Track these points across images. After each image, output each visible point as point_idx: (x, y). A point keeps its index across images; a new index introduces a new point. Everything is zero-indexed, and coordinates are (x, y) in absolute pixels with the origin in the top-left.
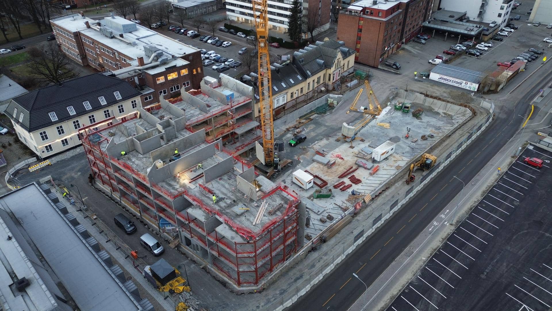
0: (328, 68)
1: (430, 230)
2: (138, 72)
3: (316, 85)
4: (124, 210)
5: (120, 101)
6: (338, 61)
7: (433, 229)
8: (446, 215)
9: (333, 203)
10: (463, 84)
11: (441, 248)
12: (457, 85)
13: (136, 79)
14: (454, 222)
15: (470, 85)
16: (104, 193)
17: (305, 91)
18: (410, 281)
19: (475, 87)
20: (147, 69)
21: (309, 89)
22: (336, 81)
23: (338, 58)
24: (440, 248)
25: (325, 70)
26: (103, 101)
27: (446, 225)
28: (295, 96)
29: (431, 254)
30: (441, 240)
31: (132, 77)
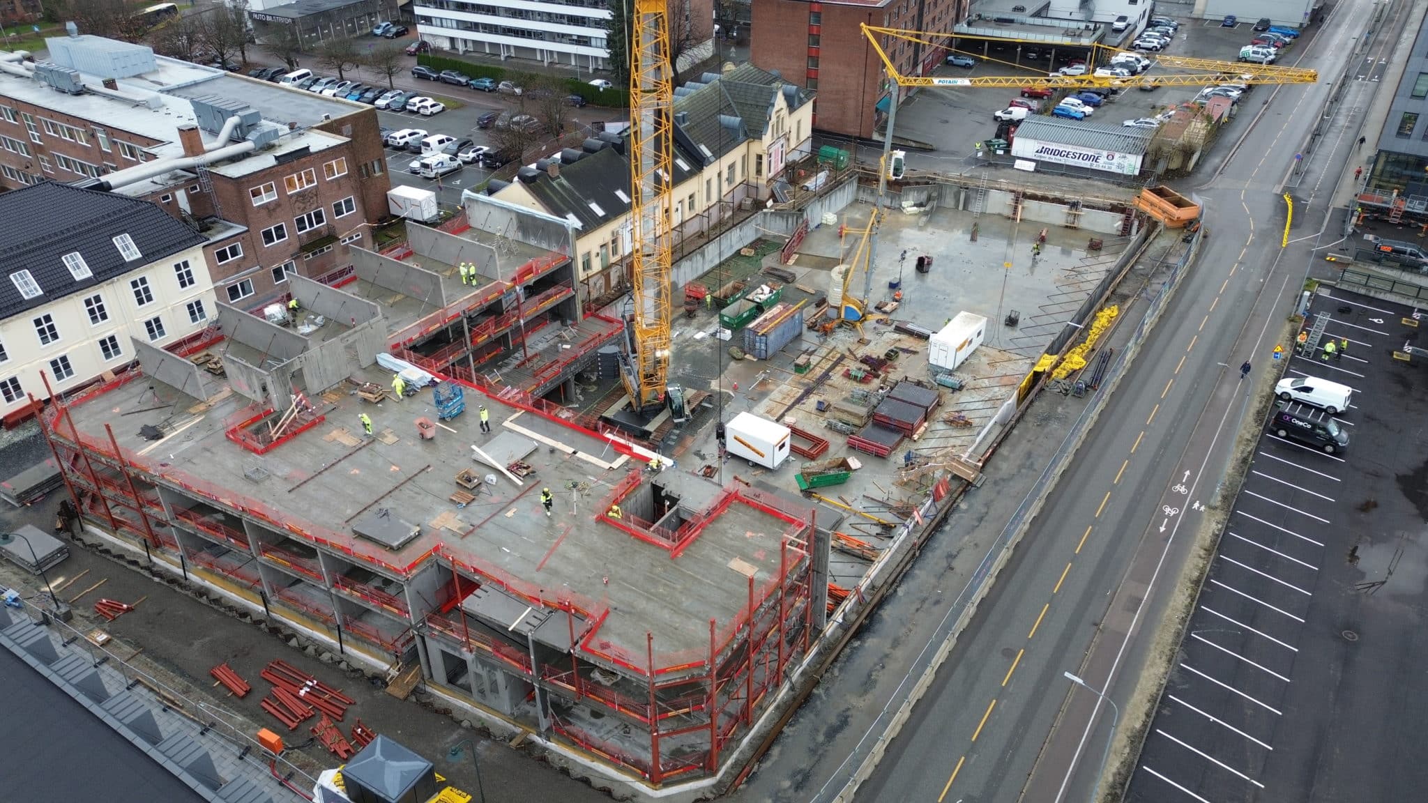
0: (754, 138)
1: (1162, 529)
2: (183, 176)
3: (726, 188)
4: (204, 600)
5: (136, 264)
6: (778, 117)
7: (1169, 527)
8: (1188, 485)
9: (861, 497)
10: (1102, 160)
11: (1212, 574)
12: (1086, 164)
13: (181, 197)
14: (1217, 500)
15: (1121, 161)
16: (121, 557)
17: (701, 205)
18: (1164, 682)
19: (1131, 164)
20: (214, 163)
21: (708, 198)
22: (775, 175)
23: (776, 108)
24: (1209, 577)
25: (746, 143)
26: (78, 267)
27: (1198, 512)
28: (676, 219)
29: (1192, 597)
30: (1202, 553)
31: (167, 190)
